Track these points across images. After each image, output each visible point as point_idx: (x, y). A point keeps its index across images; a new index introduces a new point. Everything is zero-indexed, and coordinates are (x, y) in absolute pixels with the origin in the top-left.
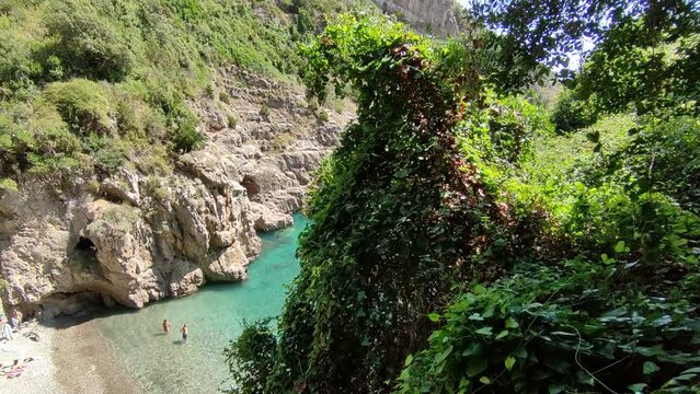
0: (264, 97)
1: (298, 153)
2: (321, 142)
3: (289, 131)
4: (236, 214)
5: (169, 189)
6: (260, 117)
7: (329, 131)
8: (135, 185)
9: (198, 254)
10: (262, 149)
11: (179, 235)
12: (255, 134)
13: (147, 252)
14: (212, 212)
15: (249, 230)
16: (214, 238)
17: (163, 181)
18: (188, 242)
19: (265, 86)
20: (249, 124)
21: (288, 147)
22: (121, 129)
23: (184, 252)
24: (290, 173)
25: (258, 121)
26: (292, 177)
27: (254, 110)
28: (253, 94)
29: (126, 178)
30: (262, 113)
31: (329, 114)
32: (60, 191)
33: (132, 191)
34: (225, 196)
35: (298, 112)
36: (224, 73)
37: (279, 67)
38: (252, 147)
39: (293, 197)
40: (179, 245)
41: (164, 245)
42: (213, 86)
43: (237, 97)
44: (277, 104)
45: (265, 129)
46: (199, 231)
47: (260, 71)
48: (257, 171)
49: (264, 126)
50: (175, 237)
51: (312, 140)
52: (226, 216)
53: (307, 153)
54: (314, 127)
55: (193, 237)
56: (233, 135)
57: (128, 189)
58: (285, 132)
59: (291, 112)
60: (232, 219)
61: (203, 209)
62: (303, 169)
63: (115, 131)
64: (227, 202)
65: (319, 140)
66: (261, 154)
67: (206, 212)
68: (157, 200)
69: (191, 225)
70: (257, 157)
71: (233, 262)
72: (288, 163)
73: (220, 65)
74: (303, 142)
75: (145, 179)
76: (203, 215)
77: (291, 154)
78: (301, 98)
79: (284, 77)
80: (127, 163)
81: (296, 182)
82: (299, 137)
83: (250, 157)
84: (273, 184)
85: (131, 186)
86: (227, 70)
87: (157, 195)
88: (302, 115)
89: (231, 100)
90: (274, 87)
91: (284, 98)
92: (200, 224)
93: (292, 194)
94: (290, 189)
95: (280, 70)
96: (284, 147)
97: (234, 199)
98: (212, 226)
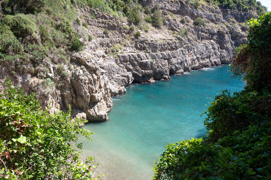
0: (105, 24)
1: (126, 54)
2: (137, 48)
3: (119, 42)
4: (102, 85)
5: (69, 71)
6: (104, 35)
7: (141, 42)
8: (52, 69)
9: (84, 106)
10: (106, 53)
11: (74, 96)
12: (102, 44)
13: (59, 105)
14: (91, 83)
15: (107, 94)
16: (92, 97)
17: (66, 67)
18: (79, 99)
19: (106, 18)
20: (99, 39)
21: (120, 51)
22: (42, 39)
23: (77, 105)
24: (122, 65)
25: (103, 37)
26: (123, 68)
27: (101, 31)
28: (99, 22)
29: (47, 66)
30: (105, 33)
31: (141, 33)
32: (15, 73)
33: (51, 72)
34: (96, 75)
35: (124, 32)
36: (84, 11)
37: (113, 8)
38: (101, 51)
39: (124, 78)
40: (74, 101)
41: (66, 101)
42: (79, 19)
43: (91, 25)
44: (112, 28)
45: (107, 41)
46: (85, 93)
47: (103, 10)
48: (105, 64)
49: (107, 40)
50: (73, 97)
51: (132, 47)
52: (98, 86)
53: (130, 54)
54: (133, 40)
55: (82, 97)
56: (91, 45)
57: (49, 71)
58: (117, 43)
59: (120, 32)
60: (100, 87)
61: (87, 82)
62: (128, 63)
63: (39, 41)
64: (98, 78)
65: (136, 46)
66: (105, 55)
67: (88, 83)
68: (63, 77)
69: (81, 90)
70: (104, 57)
71: (101, 110)
72: (120, 60)
73: (81, 7)
74: (128, 48)
75: (57, 66)
76: (87, 85)
77: (121, 55)
78: (125, 24)
79: (116, 13)
80: (47, 58)
81: (125, 70)
82: (125, 46)
83: (100, 56)
84: (113, 71)
85: (50, 70)
86: (85, 10)
87: (63, 74)
88: (126, 34)
89: (88, 26)
90: (111, 19)
91: (116, 25)
92: (86, 90)
93: (123, 76)
94: (122, 74)
95: (114, 9)
96: (117, 51)
97: (101, 77)
98: (91, 91)
